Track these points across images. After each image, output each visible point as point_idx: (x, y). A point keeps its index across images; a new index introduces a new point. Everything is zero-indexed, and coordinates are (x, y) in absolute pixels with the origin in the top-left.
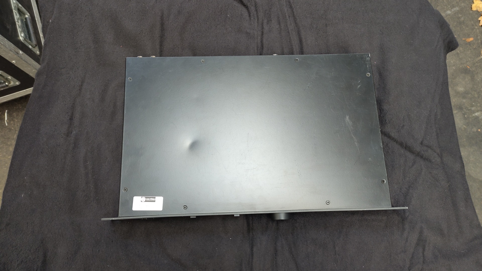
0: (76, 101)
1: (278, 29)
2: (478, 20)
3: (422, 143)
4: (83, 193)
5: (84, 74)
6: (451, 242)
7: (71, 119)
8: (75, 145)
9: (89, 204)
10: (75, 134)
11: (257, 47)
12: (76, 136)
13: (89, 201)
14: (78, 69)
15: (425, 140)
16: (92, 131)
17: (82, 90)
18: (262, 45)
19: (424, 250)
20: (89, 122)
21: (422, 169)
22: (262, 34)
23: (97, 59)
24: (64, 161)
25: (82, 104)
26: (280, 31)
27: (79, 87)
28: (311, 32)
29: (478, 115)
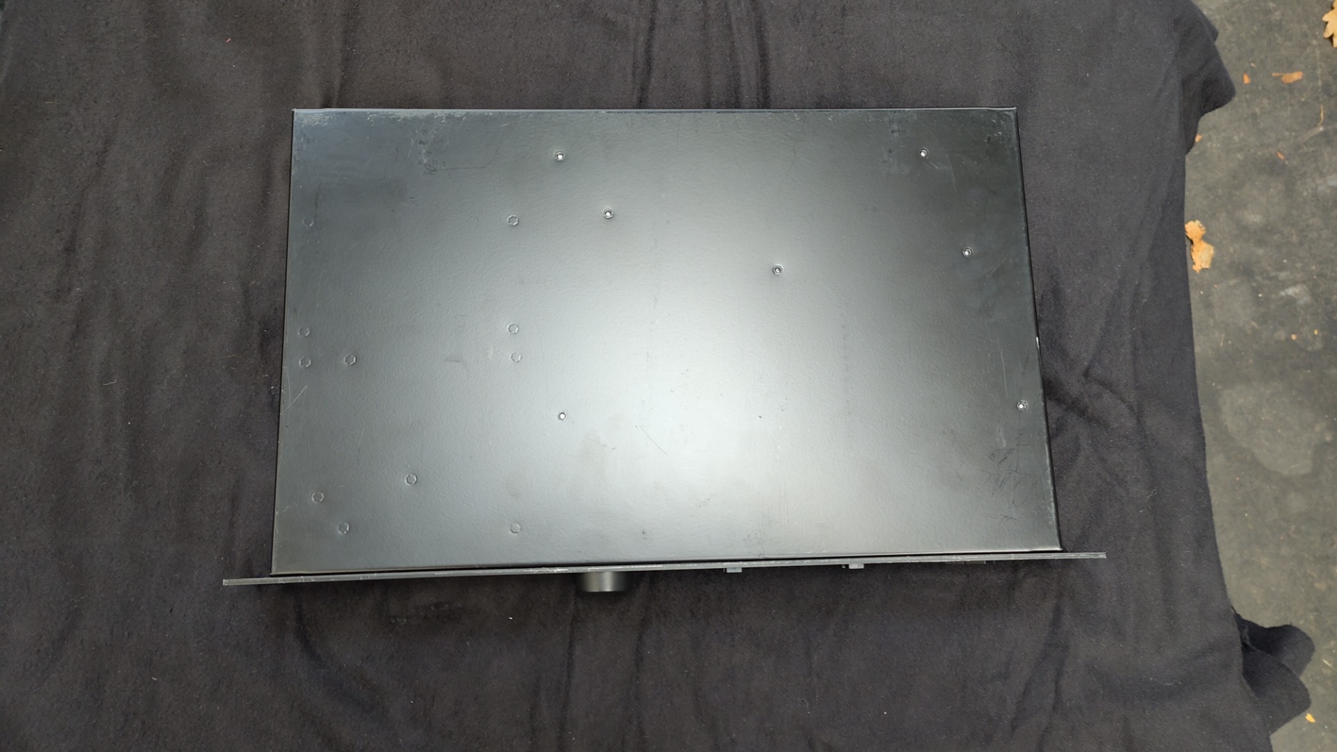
0: (85, 196)
1: (698, 14)
2: (1322, 21)
3: (1086, 374)
4: (96, 467)
5: (114, 118)
6: (1141, 657)
7: (70, 250)
8: (78, 326)
9: (111, 500)
10: (80, 295)
11: (635, 67)
12: (82, 300)
13: (113, 490)
14: (95, 102)
15: (1097, 364)
16: (128, 288)
17: (105, 167)
18: (649, 62)
19: (1059, 673)
20: (121, 261)
21: (1078, 450)
22: (652, 29)
23: (154, 75)
24: (43, 372)
25: (103, 208)
26: (706, 21)
27: (97, 157)
28: (796, 30)
29: (1296, 294)
